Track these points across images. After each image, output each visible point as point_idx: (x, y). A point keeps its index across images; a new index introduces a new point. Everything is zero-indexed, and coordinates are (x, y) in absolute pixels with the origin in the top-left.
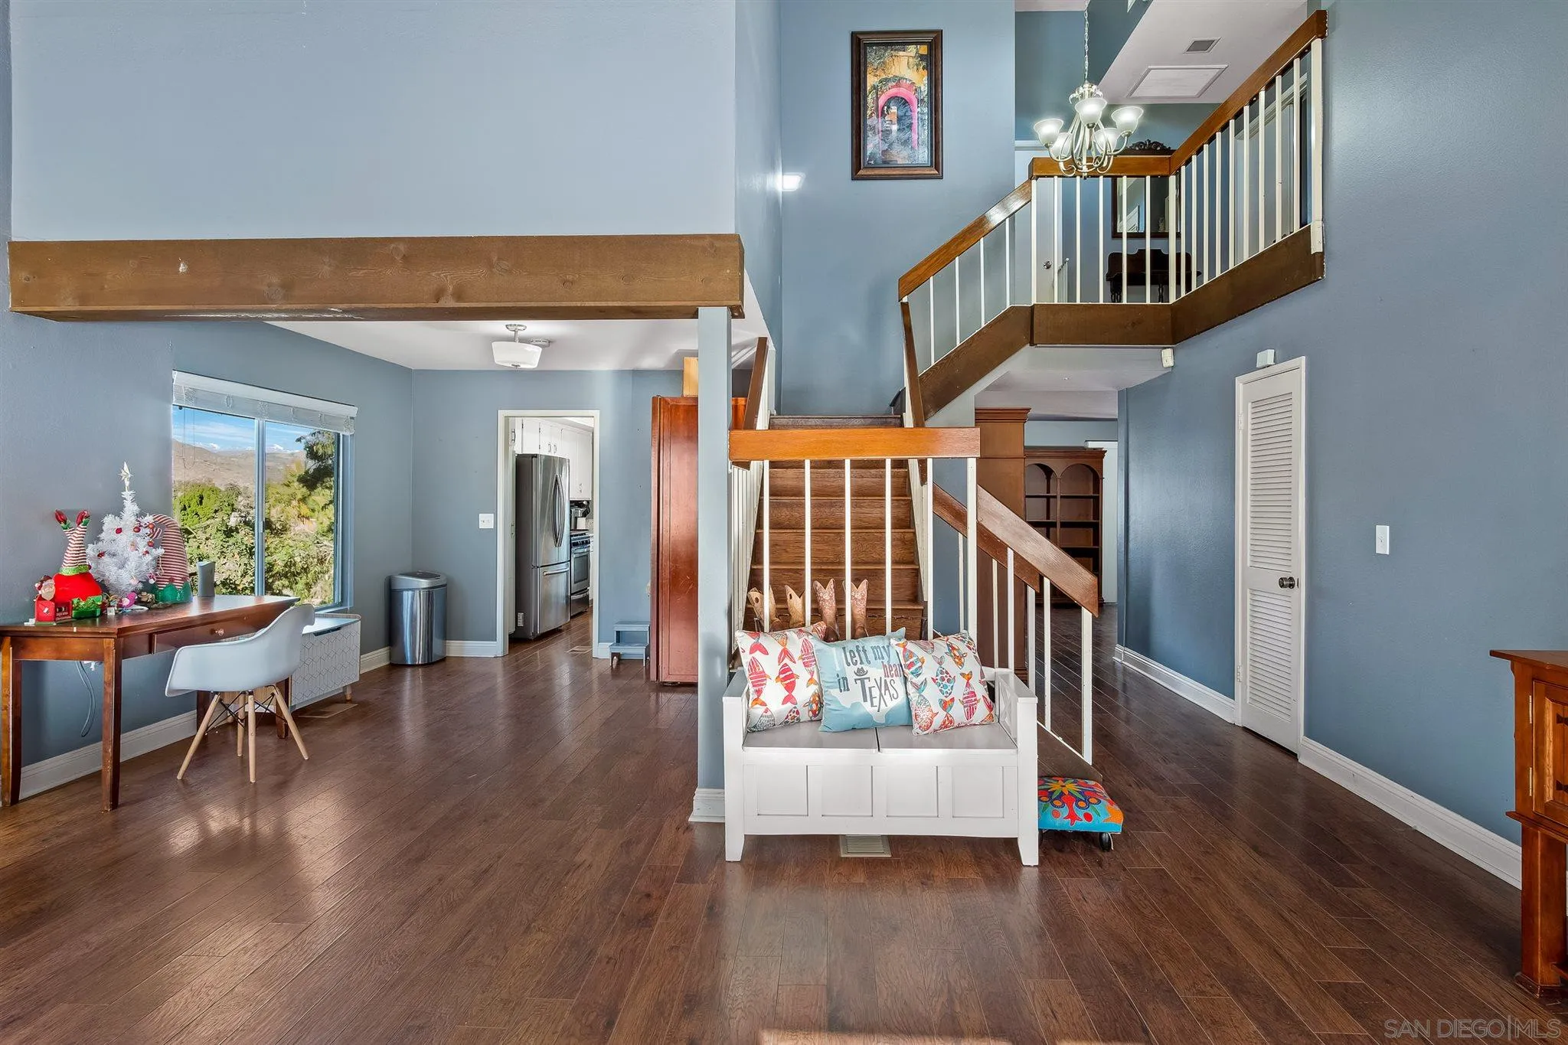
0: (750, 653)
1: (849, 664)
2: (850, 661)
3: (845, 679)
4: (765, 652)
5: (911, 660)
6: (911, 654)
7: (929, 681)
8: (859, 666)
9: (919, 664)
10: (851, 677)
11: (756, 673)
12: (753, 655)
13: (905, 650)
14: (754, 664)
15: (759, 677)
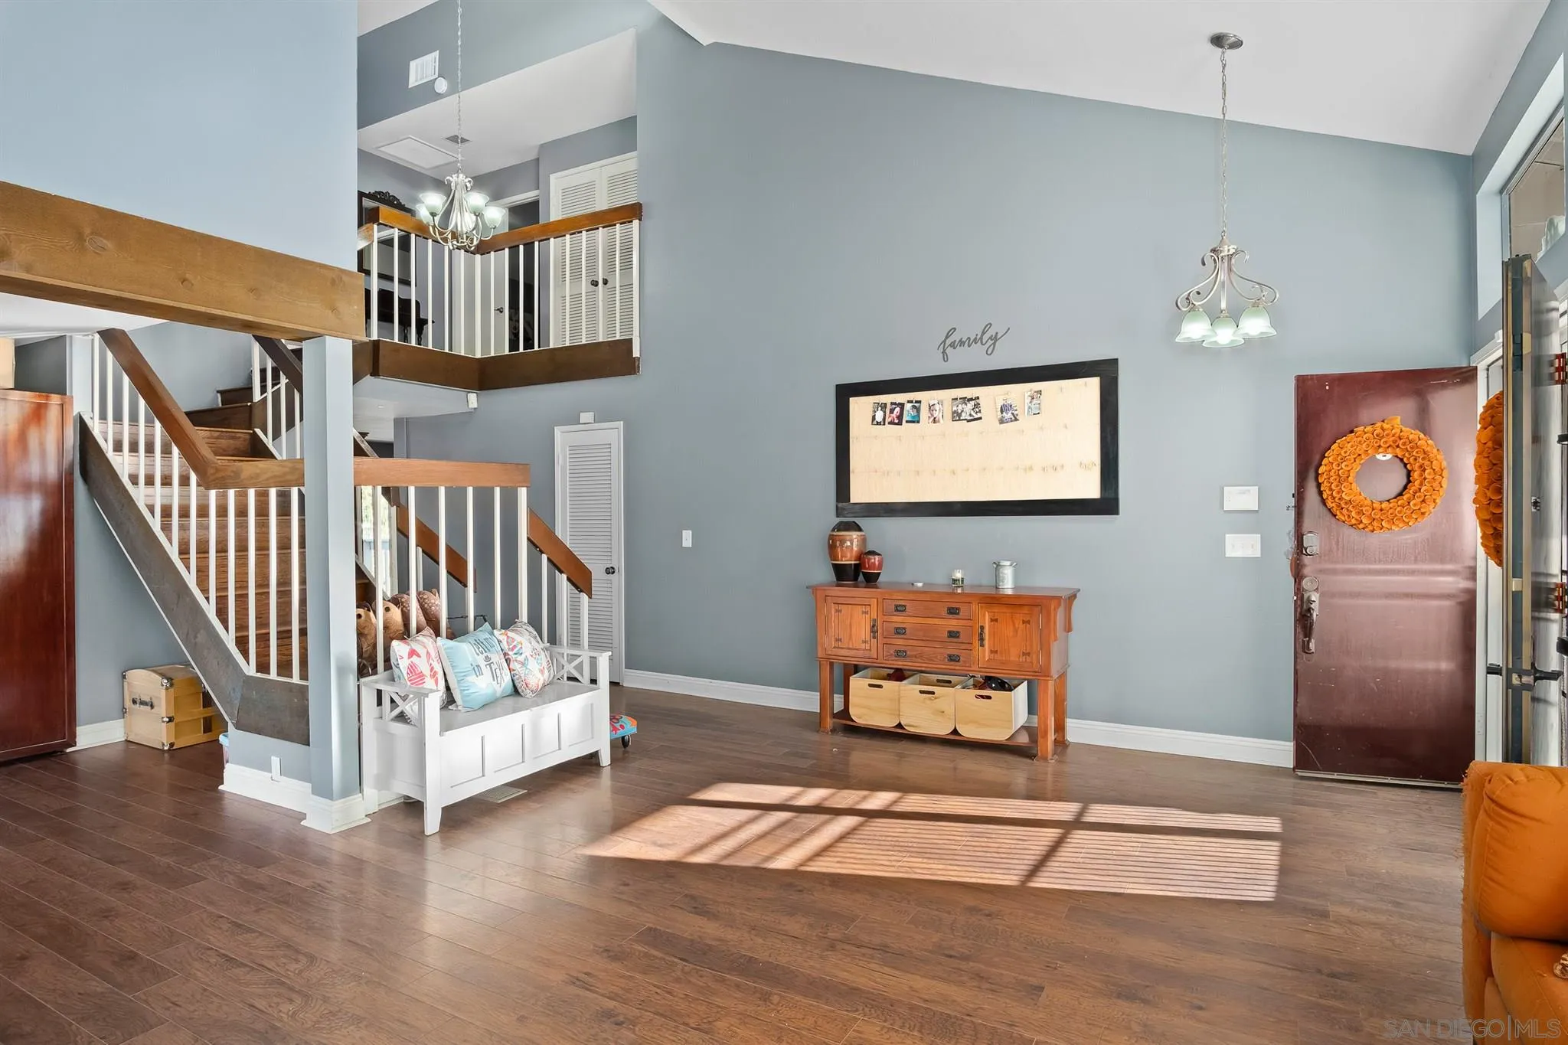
0: (409, 658)
1: (478, 655)
2: (478, 651)
3: (478, 666)
4: (419, 656)
5: (514, 644)
6: (513, 639)
7: (529, 657)
8: (485, 654)
9: (520, 646)
10: (483, 664)
11: (416, 674)
12: (412, 659)
13: (508, 637)
14: (412, 668)
15: (420, 677)
